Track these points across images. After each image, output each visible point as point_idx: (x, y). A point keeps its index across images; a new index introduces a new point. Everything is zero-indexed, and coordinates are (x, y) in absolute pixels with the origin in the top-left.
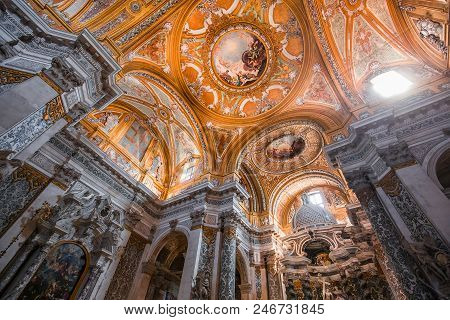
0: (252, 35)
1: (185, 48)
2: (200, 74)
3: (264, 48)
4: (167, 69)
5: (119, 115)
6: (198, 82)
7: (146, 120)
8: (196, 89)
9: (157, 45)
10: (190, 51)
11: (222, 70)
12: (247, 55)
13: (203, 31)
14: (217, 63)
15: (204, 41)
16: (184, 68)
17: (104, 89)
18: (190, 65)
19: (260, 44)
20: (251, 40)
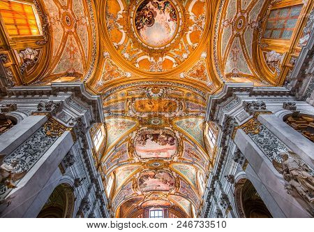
0: (140, 35)
1: (185, 56)
2: (190, 32)
3: (136, 21)
4: (204, 55)
5: (265, 54)
6: (195, 27)
7: (257, 30)
8: (200, 23)
9: (195, 72)
10: (183, 51)
11: (172, 24)
12: (150, 23)
13: (167, 57)
14: (172, 32)
15: (171, 51)
16: (196, 45)
17: (231, 95)
18: (190, 43)
19: (137, 25)
20: (141, 32)
